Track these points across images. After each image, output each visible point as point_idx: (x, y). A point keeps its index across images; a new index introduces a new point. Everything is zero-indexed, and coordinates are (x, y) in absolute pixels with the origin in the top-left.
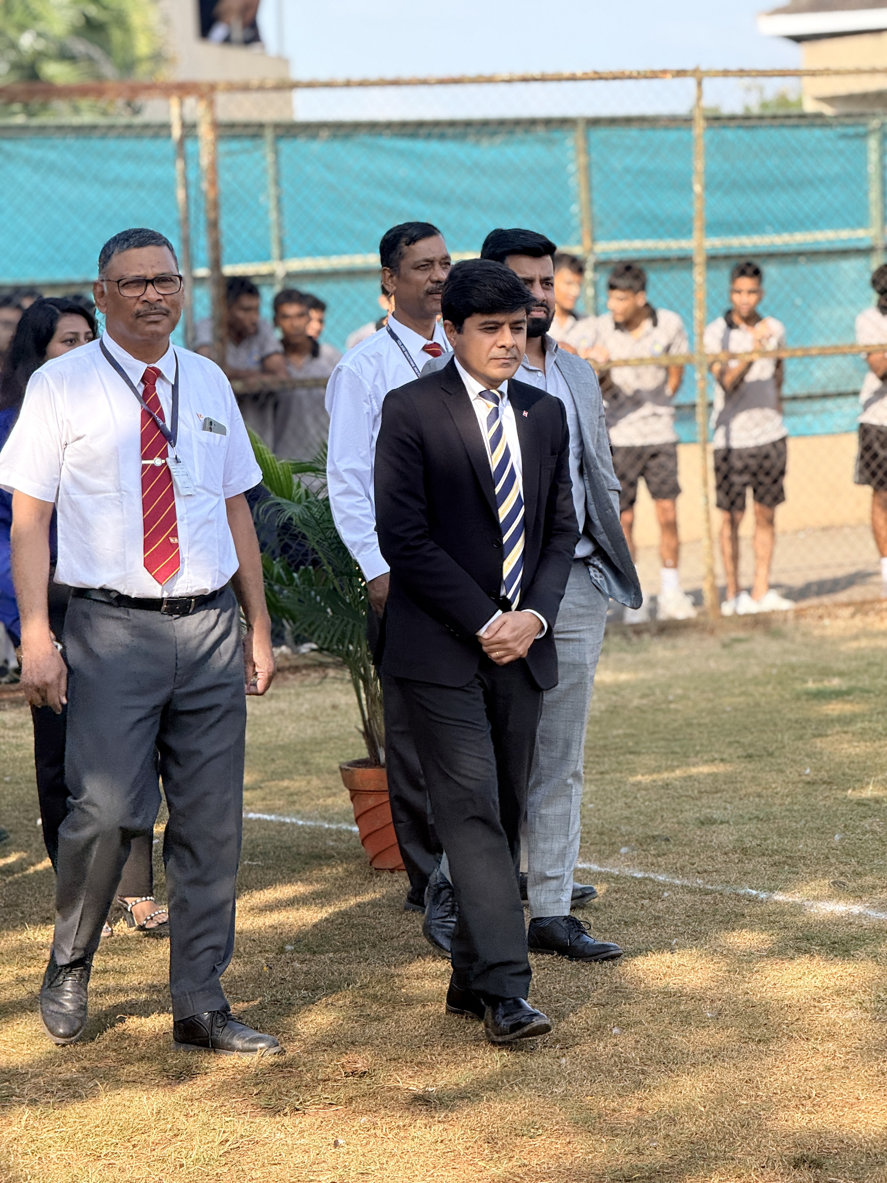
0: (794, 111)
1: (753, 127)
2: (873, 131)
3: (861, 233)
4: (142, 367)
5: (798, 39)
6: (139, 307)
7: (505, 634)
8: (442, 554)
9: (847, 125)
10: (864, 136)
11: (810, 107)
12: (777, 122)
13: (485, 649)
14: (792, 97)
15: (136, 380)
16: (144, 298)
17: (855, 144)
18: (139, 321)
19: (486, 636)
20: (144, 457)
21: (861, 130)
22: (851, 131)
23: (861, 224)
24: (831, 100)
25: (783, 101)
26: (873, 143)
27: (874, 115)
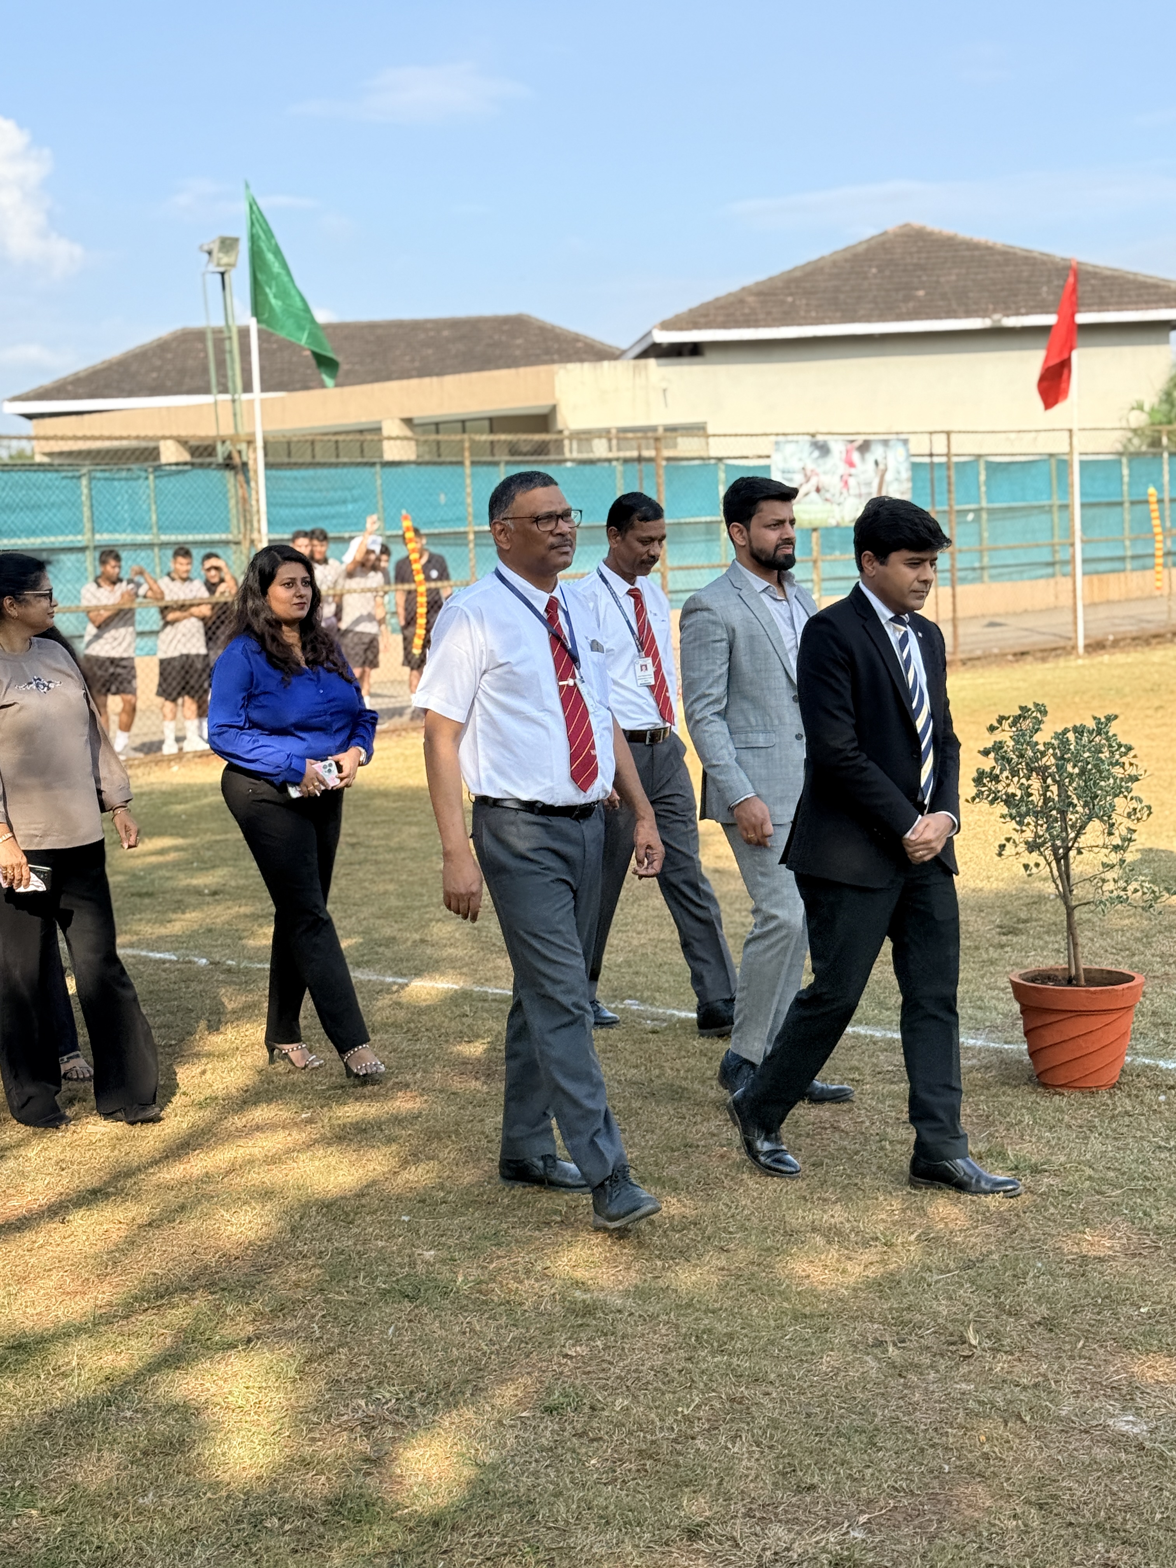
0: (28, 462)
1: (8, 471)
2: (84, 475)
3: (79, 537)
4: (545, 597)
5: (30, 417)
6: (551, 540)
7: (929, 835)
8: (872, 765)
9: (68, 471)
10: (79, 477)
11: (39, 459)
12: (23, 468)
13: (910, 850)
14: (28, 452)
15: (542, 610)
16: (558, 531)
17: (71, 483)
18: (553, 552)
19: (913, 838)
20: (561, 678)
21: (77, 474)
22: (70, 474)
23: (80, 532)
24: (50, 454)
25: (21, 454)
26: (84, 482)
27: (84, 465)
